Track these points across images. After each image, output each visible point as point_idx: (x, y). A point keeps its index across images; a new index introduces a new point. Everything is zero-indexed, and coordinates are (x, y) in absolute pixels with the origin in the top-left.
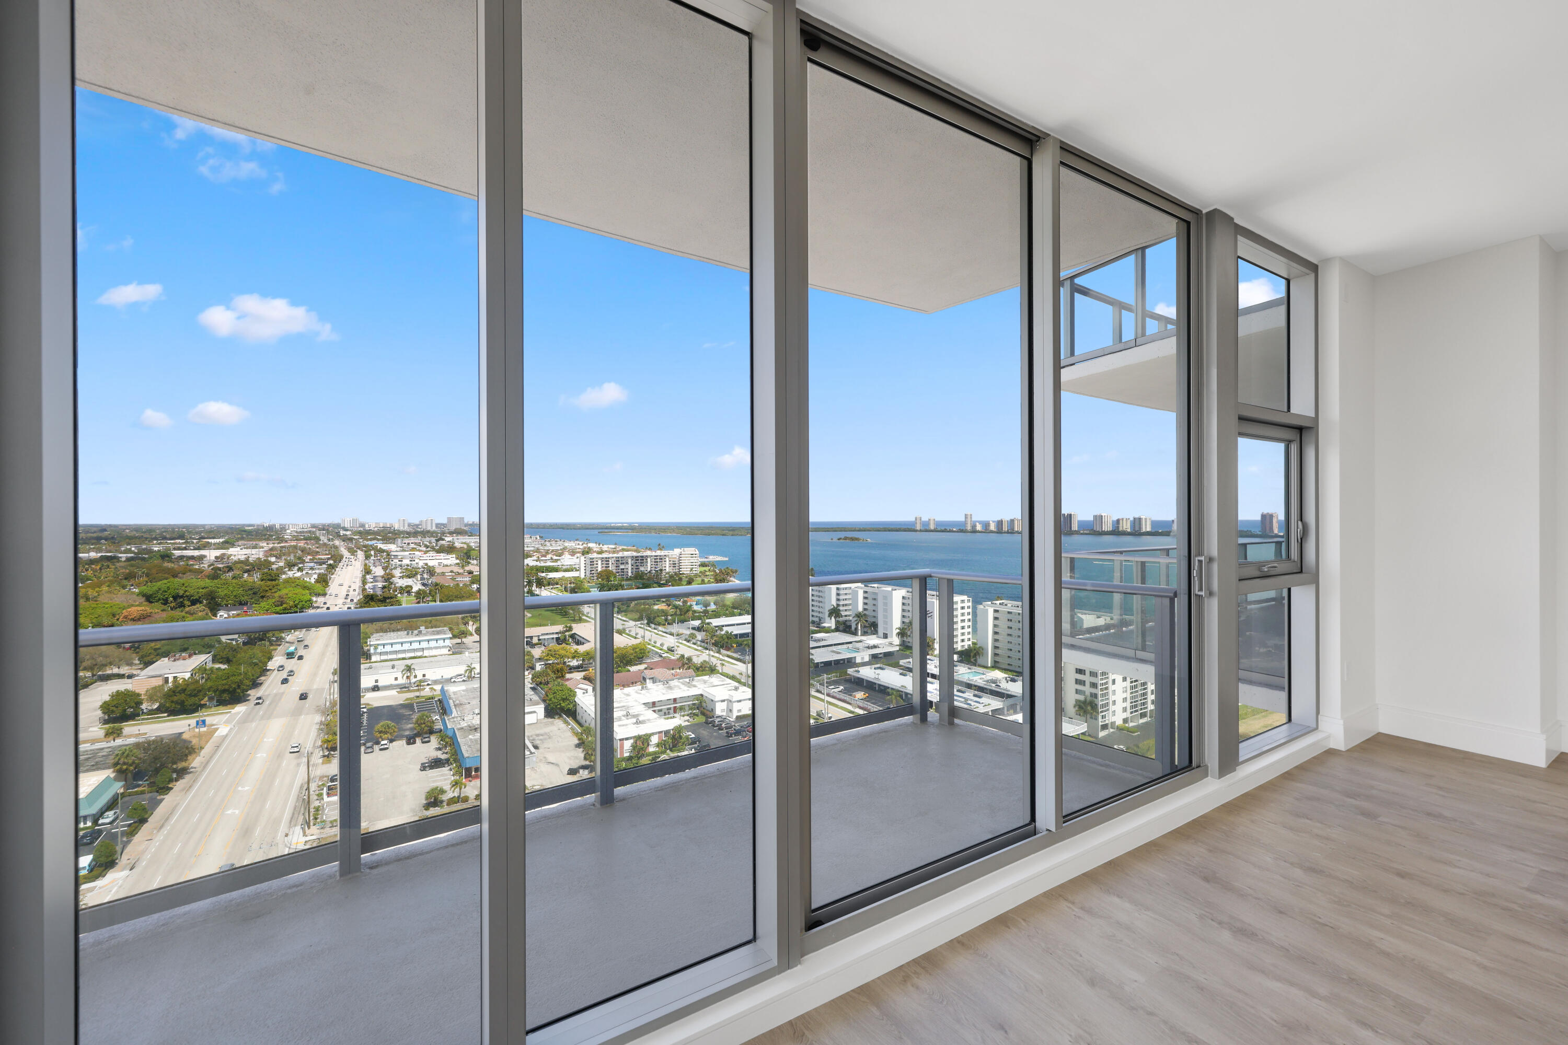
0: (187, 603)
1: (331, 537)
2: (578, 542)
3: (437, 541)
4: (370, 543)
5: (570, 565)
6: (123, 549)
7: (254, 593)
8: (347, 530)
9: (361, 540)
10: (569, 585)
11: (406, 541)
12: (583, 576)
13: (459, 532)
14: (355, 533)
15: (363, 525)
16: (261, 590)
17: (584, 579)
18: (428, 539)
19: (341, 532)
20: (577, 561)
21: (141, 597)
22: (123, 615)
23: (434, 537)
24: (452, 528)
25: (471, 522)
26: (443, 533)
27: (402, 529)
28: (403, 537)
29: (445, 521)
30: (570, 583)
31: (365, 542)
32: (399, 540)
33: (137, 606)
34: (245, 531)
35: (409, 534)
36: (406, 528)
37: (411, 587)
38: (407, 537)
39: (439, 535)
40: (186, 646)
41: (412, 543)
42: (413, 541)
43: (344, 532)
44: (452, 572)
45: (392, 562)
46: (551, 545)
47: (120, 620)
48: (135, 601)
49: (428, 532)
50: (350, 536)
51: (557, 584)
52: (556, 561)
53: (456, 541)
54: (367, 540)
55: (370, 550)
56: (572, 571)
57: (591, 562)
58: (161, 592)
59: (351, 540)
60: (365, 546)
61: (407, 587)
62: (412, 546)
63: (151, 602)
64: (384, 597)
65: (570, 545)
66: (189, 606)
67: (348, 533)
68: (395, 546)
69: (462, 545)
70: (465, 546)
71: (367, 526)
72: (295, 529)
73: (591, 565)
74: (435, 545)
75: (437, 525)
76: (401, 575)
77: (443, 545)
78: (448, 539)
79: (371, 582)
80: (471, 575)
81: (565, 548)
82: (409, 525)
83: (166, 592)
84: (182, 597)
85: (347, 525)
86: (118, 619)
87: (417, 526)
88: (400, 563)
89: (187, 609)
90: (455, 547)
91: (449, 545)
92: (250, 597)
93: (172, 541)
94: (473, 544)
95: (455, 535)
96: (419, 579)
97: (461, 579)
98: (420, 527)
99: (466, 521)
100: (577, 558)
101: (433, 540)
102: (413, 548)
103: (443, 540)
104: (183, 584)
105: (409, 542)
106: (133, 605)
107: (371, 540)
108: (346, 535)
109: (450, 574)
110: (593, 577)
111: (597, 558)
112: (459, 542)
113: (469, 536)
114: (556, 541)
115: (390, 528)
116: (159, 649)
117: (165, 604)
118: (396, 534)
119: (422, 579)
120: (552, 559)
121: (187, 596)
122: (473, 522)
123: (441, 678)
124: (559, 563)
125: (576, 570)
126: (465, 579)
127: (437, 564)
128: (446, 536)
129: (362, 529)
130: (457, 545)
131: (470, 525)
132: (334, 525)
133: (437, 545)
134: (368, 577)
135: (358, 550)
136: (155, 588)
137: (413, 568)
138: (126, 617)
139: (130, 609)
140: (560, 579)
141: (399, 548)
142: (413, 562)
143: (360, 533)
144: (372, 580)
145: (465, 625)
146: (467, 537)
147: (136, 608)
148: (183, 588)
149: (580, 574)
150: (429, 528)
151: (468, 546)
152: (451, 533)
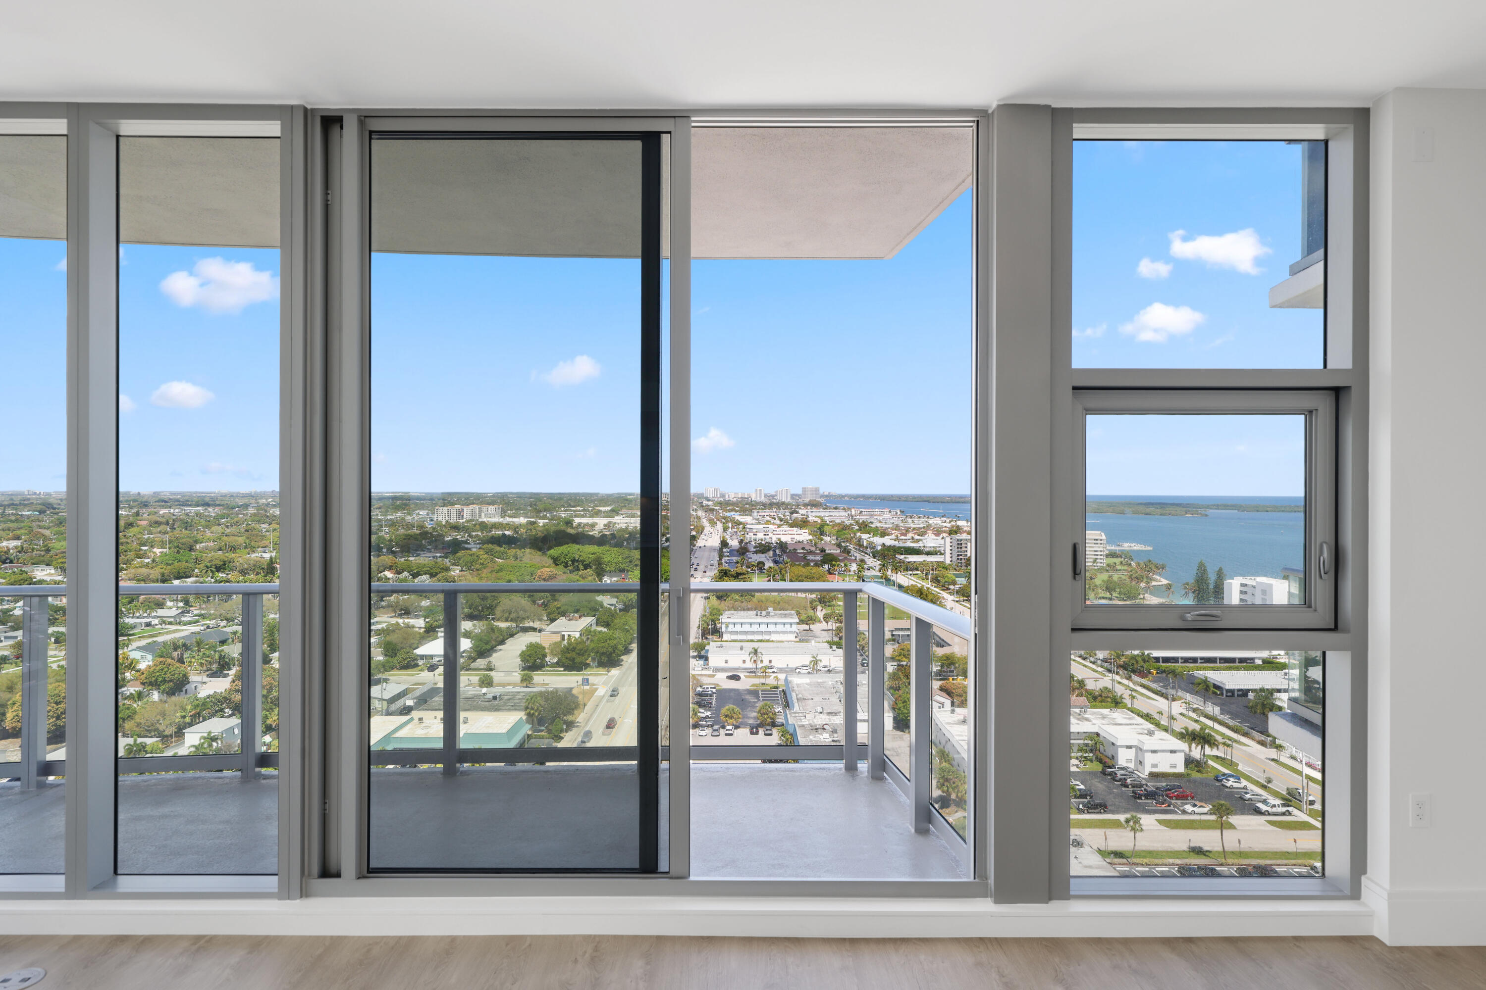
0: (581, 567)
1: (695, 507)
2: (945, 519)
3: (791, 513)
4: (728, 514)
5: (934, 547)
6: (541, 515)
7: (630, 562)
8: (709, 500)
9: (720, 511)
10: (931, 572)
11: (762, 513)
12: (948, 561)
13: (814, 505)
14: (716, 504)
15: (723, 496)
16: (635, 559)
17: (949, 565)
18: (782, 511)
19: (704, 502)
20: (942, 542)
21: (550, 559)
22: (538, 575)
23: (788, 509)
24: (807, 500)
25: (826, 493)
26: (798, 506)
27: (758, 499)
28: (759, 509)
29: (800, 492)
30: (933, 570)
31: (724, 513)
32: (755, 512)
33: (548, 567)
34: (627, 500)
35: (765, 506)
36: (763, 499)
37: (763, 564)
38: (762, 509)
39: (794, 507)
40: (578, 607)
41: (767, 516)
42: (768, 514)
43: (707, 503)
44: (803, 549)
45: (747, 536)
46: (913, 522)
47: (536, 579)
48: (546, 563)
49: (783, 503)
50: (711, 507)
51: (917, 569)
52: (918, 541)
53: (810, 514)
54: (726, 511)
55: (728, 522)
56: (936, 554)
57: (958, 544)
58: (563, 555)
59: (712, 510)
60: (723, 518)
61: (759, 563)
62: (767, 518)
63: (557, 565)
64: (737, 573)
65: (935, 522)
66: (583, 570)
67: (710, 503)
68: (751, 518)
69: (816, 519)
70: (819, 520)
71: (727, 496)
72: (666, 499)
73: (958, 548)
74: (789, 518)
75: (793, 496)
76: (755, 550)
77: (797, 518)
78: (802, 511)
79: (728, 556)
80: (824, 553)
81: (929, 526)
82: (766, 496)
83: (567, 555)
84: (578, 561)
85: (709, 495)
86: (534, 579)
87: (773, 496)
88: (755, 536)
89: (580, 573)
90: (809, 522)
91: (803, 518)
92: (627, 565)
93: (574, 509)
94: (827, 518)
95: (809, 507)
96: (772, 556)
97: (813, 558)
98: (776, 497)
99: (821, 492)
100: (943, 538)
101: (787, 512)
102: (767, 521)
103: (797, 512)
104: (579, 549)
105: (764, 514)
106: (544, 567)
107: (730, 511)
108: (708, 506)
109: (802, 551)
110: (961, 563)
111: (966, 540)
112: (813, 515)
113: (824, 509)
114: (919, 517)
115: (748, 498)
116: (560, 608)
117: (566, 567)
118: (753, 505)
119: (775, 555)
120: (913, 538)
121: (581, 561)
122: (829, 493)
123: (786, 666)
124: (920, 544)
125: (941, 554)
126: (817, 558)
127: (790, 540)
128: (800, 509)
129: (722, 499)
130: (811, 519)
131: (826, 496)
132: (699, 494)
133: (791, 519)
134: (724, 550)
135: (718, 522)
136: (559, 552)
137: (766, 543)
138: (539, 577)
139: (542, 570)
140: (921, 563)
141: (755, 521)
142: (767, 537)
143: (720, 503)
144: (728, 554)
145: (813, 609)
146: (822, 510)
147: (546, 569)
148: (579, 553)
149: (945, 559)
150: (784, 500)
151: (822, 520)
152: (806, 505)
